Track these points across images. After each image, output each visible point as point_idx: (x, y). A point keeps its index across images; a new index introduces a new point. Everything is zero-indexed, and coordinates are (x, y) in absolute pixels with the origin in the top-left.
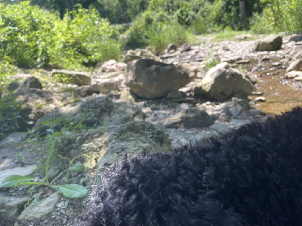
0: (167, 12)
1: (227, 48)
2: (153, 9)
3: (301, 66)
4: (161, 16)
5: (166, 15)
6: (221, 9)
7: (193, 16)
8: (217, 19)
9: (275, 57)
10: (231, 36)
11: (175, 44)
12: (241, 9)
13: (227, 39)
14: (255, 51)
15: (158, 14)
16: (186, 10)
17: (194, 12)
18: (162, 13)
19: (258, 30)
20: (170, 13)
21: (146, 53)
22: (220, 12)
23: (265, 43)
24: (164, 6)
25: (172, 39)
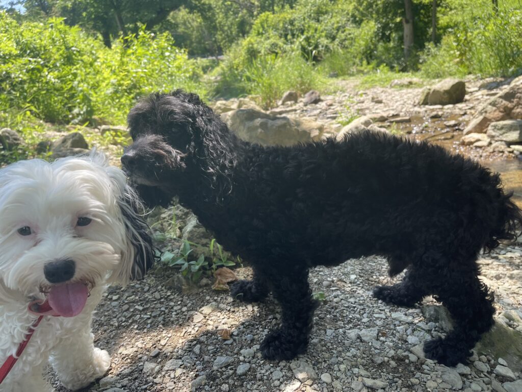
0: (283, 39)
1: (378, 98)
2: (259, 34)
3: (486, 125)
4: (273, 44)
5: (281, 44)
6: (374, 36)
7: (326, 46)
8: (366, 52)
9: (451, 113)
10: (387, 81)
11: (294, 92)
12: (407, 36)
13: (381, 84)
14: (423, 104)
15: (268, 41)
16: (314, 36)
17: (327, 39)
18: (275, 41)
19: (432, 71)
20: (287, 41)
21: (245, 104)
22: (371, 41)
23: (438, 91)
24: (278, 29)
25: (290, 82)
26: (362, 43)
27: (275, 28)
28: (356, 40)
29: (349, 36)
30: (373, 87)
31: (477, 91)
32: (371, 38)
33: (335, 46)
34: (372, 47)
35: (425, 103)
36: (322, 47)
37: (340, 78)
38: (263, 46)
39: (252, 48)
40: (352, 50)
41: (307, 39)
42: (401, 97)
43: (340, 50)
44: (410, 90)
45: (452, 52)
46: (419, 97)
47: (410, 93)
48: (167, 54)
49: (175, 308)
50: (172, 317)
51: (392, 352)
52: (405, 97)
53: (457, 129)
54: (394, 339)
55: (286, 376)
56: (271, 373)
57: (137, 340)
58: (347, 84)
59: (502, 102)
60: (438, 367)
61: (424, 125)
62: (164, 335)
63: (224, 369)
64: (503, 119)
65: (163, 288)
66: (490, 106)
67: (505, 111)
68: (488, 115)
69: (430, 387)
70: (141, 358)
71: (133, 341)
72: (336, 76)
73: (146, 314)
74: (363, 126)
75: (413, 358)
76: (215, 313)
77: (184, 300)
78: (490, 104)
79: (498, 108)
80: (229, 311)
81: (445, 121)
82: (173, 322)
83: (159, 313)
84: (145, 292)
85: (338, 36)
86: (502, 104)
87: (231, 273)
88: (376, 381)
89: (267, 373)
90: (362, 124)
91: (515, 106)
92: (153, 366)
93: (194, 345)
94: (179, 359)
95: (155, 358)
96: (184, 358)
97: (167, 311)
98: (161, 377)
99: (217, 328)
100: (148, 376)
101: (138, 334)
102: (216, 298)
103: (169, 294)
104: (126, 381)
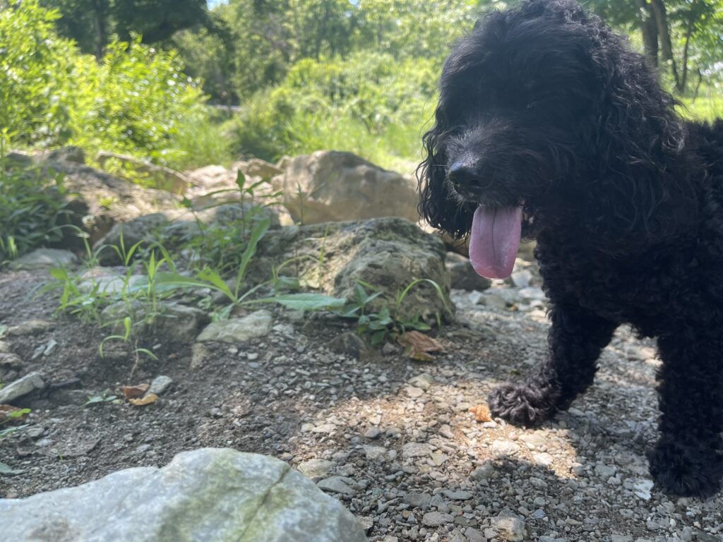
0: (328, 98)
2: (295, 85)
4: (314, 102)
5: (324, 103)
7: (386, 117)
15: (307, 98)
17: (387, 108)
18: (316, 98)
20: (333, 101)
24: (323, 84)
27: (319, 81)
38: (300, 102)
39: (284, 101)
49: (365, 377)
50: (366, 388)
55: (621, 472)
56: (593, 468)
57: (326, 415)
62: (369, 411)
65: (327, 350)
70: (349, 439)
71: (319, 415)
73: (317, 381)
76: (437, 387)
77: (372, 368)
80: (456, 386)
82: (373, 395)
83: (341, 381)
84: (300, 353)
85: (401, 107)
89: (588, 467)
92: (382, 450)
93: (434, 426)
94: (423, 442)
95: (377, 439)
96: (430, 441)
97: (353, 380)
98: (410, 465)
99: (455, 406)
100: (385, 463)
101: (322, 408)
102: (421, 369)
103: (342, 357)
104: (350, 467)
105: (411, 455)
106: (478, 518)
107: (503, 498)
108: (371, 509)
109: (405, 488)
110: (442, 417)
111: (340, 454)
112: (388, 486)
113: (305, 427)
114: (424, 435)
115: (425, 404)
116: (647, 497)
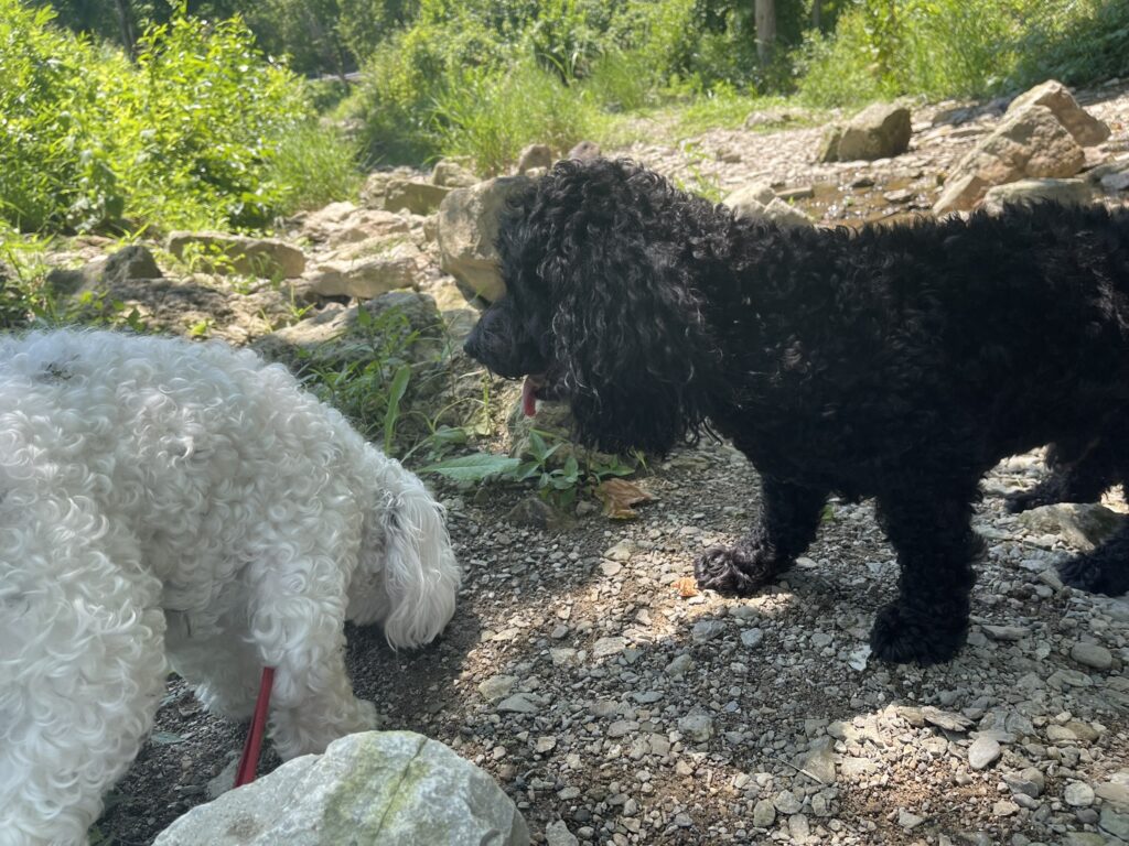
0: (493, 31)
1: (729, 151)
2: (437, 19)
3: (980, 193)
4: (471, 43)
5: (488, 40)
6: (690, 19)
7: (590, 44)
8: (676, 55)
9: (892, 176)
10: (736, 116)
11: (543, 145)
12: (762, 18)
13: (725, 124)
14: (825, 160)
15: (460, 37)
16: (561, 22)
17: (591, 28)
18: (475, 34)
19: (825, 90)
20: (503, 34)
21: (452, 175)
22: (686, 30)
23: (858, 132)
24: (481, 8)
25: (529, 126)
26: (667, 35)
27: (474, 5)
28: (653, 29)
29: (637, 21)
30: (709, 130)
31: (928, 129)
32: (686, 23)
33: (608, 45)
34: (689, 43)
35: (831, 157)
36: (581, 47)
37: (634, 114)
38: (450, 49)
39: (425, 51)
40: (646, 51)
41: (547, 29)
42: (777, 148)
43: (620, 52)
44: (789, 134)
45: (864, 49)
46: (816, 145)
47: (790, 139)
48: (244, 68)
49: (553, 556)
50: (554, 572)
51: (1006, 586)
52: (786, 146)
53: (911, 208)
54: (997, 567)
55: (839, 638)
56: (809, 638)
57: (508, 616)
58: (652, 126)
59: (1008, 144)
60: (1094, 599)
61: (845, 202)
62: (558, 603)
63: (717, 641)
64: (1010, 179)
65: (507, 525)
66: (984, 155)
67: (1015, 163)
68: (981, 173)
69: (1099, 629)
70: (535, 644)
71: (501, 618)
72: (621, 108)
73: (497, 572)
74: (758, 204)
75: (1044, 591)
76: (640, 557)
77: (562, 542)
78: (985, 150)
79: (1000, 157)
80: (663, 551)
81: (884, 191)
82: (561, 580)
83: (524, 567)
84: (474, 536)
85: (614, 21)
86: (1009, 148)
87: (631, 487)
88: (1007, 628)
89: (802, 639)
90: (755, 198)
91: (1033, 152)
92: (570, 652)
93: (631, 612)
94: (617, 635)
95: (565, 640)
96: (625, 633)
97: (539, 563)
98: (599, 667)
99: (658, 580)
100: (573, 668)
101: (503, 607)
102: (623, 532)
103: (525, 534)
104: (534, 681)
105: (602, 654)
106: (665, 721)
107: (695, 694)
108: (555, 726)
109: (592, 697)
110: (641, 599)
111: (524, 666)
112: (575, 696)
113: (486, 635)
114: (618, 626)
115: (623, 582)
116: (861, 667)
